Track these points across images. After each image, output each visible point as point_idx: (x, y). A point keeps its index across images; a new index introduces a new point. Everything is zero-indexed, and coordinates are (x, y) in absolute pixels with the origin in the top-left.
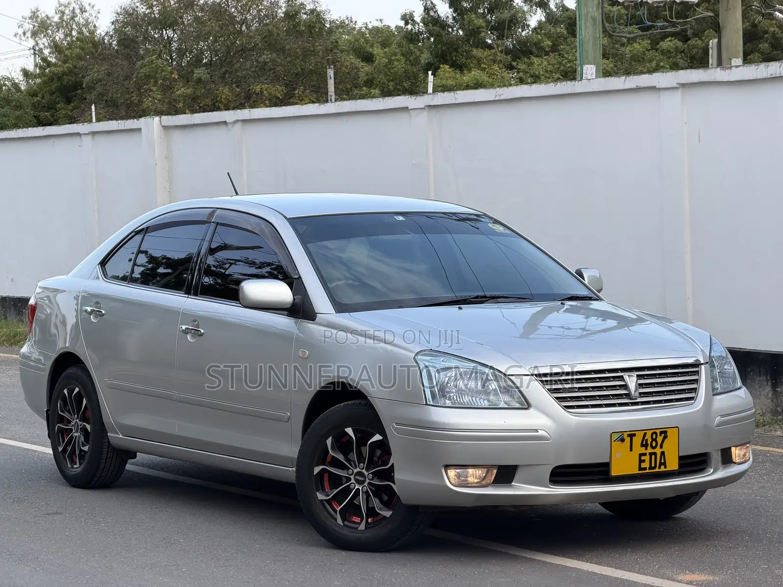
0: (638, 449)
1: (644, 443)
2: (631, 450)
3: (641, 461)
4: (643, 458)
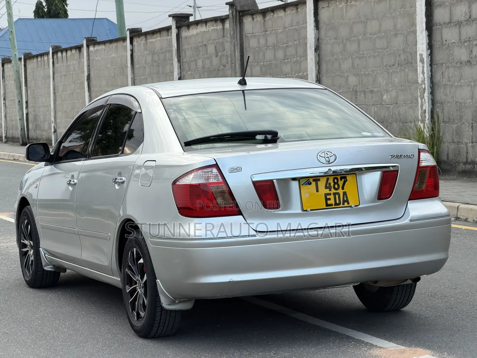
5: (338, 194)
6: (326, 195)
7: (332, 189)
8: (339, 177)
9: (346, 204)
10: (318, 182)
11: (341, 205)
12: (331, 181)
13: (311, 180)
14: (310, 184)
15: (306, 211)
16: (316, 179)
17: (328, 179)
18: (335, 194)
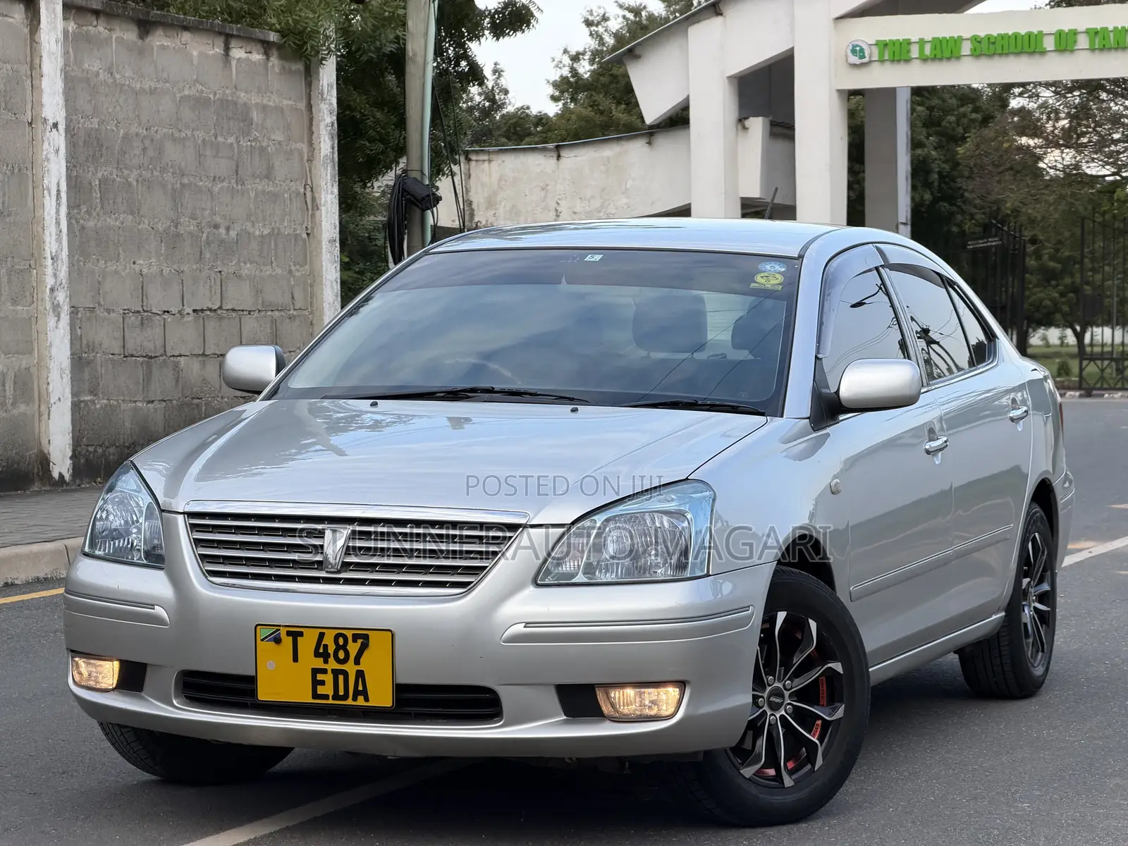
0: (309, 660)
1: (321, 651)
2: (295, 659)
3: (316, 683)
4: (320, 677)
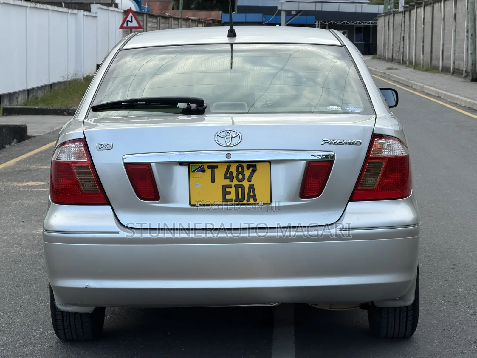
5: (243, 187)
6: (225, 187)
7: (234, 180)
8: (245, 165)
9: (252, 201)
10: (215, 169)
11: (245, 202)
12: (233, 169)
13: (205, 166)
14: (204, 171)
15: (194, 205)
16: (213, 166)
17: (229, 167)
18: (237, 187)
